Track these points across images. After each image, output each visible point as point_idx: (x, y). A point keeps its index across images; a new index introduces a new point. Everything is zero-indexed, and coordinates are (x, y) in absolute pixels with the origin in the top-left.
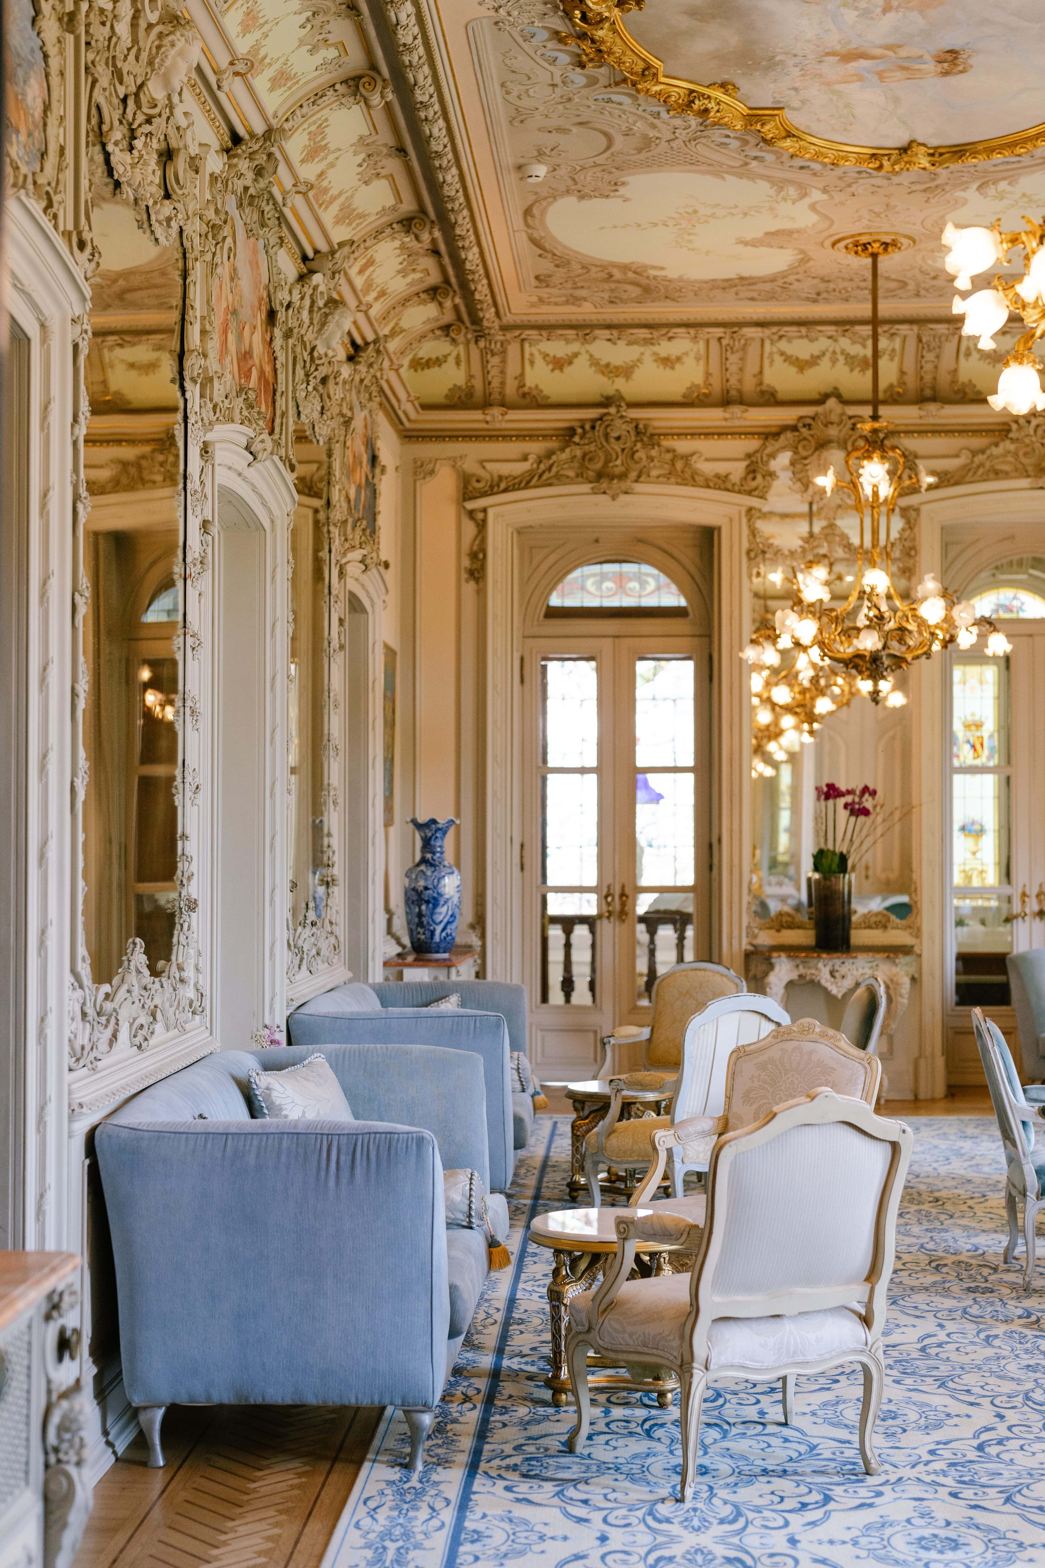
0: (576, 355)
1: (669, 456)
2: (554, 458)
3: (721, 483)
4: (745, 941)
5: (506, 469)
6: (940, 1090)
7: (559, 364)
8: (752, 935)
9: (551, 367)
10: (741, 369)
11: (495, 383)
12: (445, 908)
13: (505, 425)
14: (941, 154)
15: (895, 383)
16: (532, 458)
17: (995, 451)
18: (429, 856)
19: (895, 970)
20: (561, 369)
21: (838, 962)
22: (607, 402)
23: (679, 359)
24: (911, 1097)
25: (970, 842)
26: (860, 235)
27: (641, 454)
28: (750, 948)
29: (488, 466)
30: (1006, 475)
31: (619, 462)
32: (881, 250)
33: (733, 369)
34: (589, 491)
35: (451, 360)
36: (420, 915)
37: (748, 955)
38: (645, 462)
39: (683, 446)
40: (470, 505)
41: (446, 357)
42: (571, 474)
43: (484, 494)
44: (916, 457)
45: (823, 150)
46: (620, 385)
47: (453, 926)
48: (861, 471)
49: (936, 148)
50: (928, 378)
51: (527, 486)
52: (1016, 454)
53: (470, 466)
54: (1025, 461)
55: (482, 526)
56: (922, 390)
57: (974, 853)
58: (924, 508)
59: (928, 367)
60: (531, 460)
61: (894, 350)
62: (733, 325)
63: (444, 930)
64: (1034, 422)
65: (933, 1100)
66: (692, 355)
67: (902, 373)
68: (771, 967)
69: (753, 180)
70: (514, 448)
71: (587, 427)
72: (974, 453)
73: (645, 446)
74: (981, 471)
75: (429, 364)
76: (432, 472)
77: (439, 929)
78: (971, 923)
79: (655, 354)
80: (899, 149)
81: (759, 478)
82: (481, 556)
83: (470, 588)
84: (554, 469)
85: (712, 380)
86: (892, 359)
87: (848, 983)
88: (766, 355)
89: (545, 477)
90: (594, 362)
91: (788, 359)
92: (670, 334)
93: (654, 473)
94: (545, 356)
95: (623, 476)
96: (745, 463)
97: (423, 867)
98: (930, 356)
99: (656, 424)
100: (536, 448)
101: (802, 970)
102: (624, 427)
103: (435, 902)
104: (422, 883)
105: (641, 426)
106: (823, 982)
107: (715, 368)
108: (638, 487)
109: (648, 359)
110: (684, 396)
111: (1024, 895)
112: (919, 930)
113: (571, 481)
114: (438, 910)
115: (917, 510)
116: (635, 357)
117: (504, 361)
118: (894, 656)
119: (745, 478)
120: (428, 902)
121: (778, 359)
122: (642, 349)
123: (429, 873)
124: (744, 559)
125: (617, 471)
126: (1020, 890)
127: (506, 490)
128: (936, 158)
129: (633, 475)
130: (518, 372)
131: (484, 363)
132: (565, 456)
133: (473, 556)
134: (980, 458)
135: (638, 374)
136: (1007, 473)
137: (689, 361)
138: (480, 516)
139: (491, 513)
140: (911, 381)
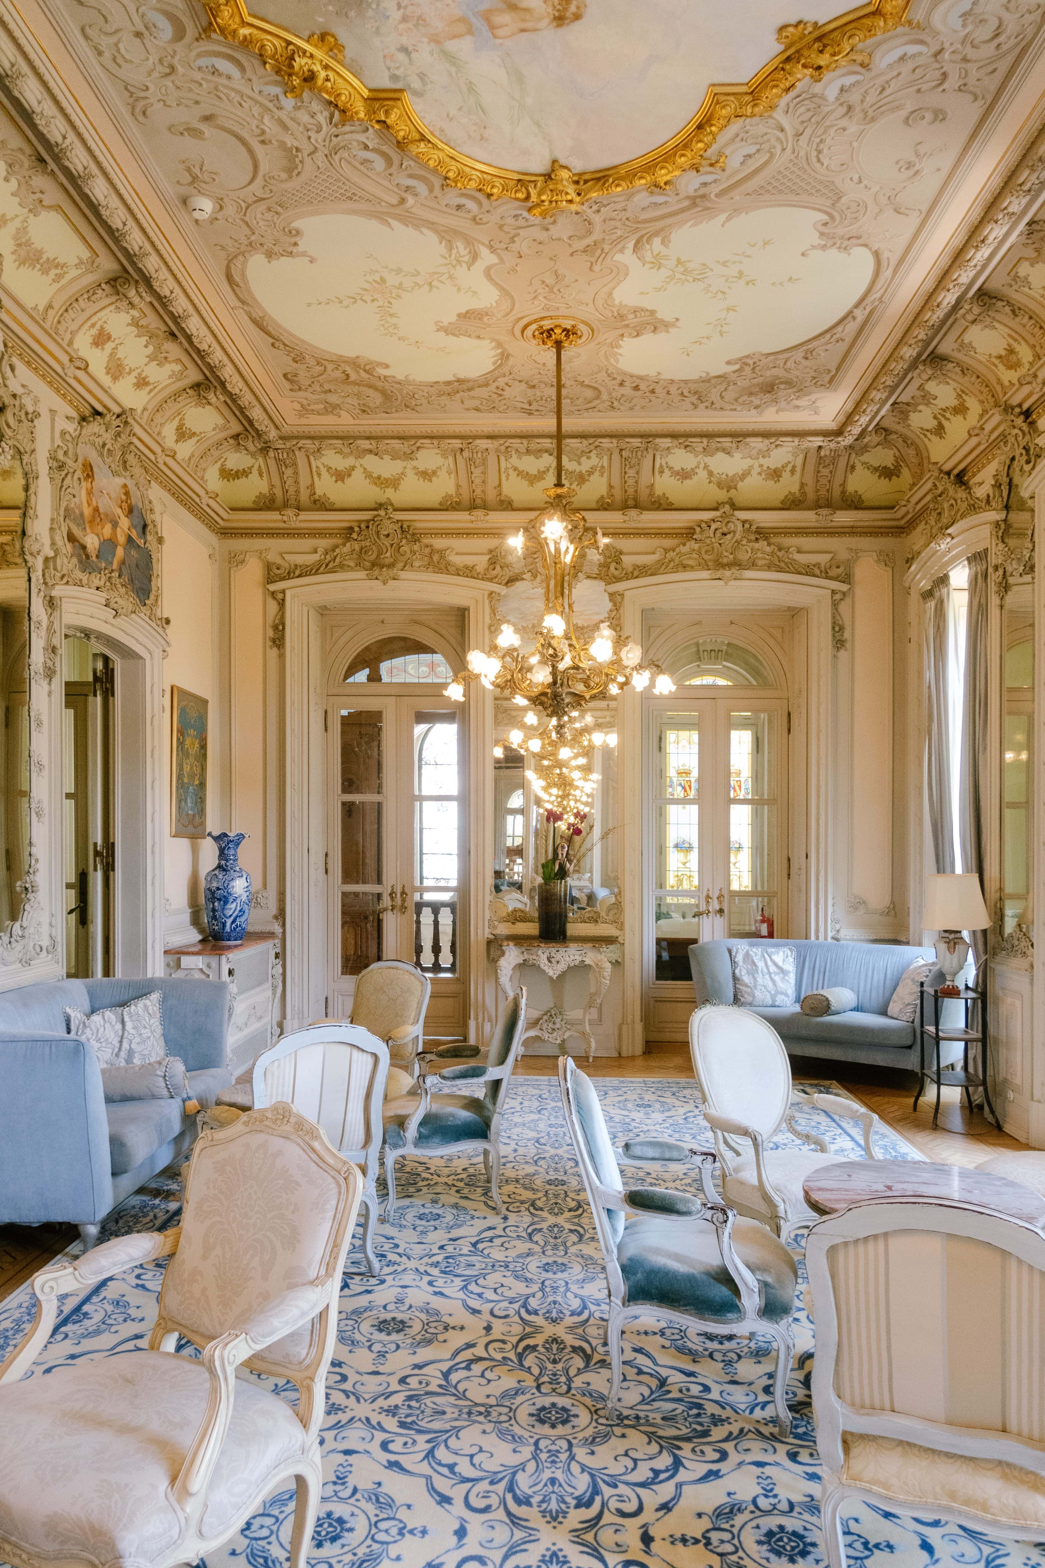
0: (353, 468)
1: (428, 550)
2: (338, 551)
3: (468, 572)
4: (487, 931)
5: (300, 559)
6: (639, 1048)
7: (341, 476)
8: (492, 926)
9: (334, 478)
10: (484, 482)
11: (292, 491)
12: (234, 906)
13: (299, 525)
14: (586, 182)
15: (605, 494)
16: (321, 551)
17: (684, 549)
18: (223, 862)
19: (599, 957)
20: (343, 481)
21: (554, 950)
22: (380, 506)
23: (434, 473)
24: (616, 1055)
25: (681, 856)
26: (542, 319)
27: (406, 549)
28: (492, 937)
29: (286, 556)
30: (692, 568)
31: (388, 554)
32: (563, 337)
33: (478, 481)
34: (365, 577)
35: (255, 471)
36: (214, 910)
37: (489, 943)
38: (408, 555)
39: (439, 543)
40: (272, 587)
41: (250, 468)
42: (352, 564)
43: (283, 579)
44: (621, 553)
45: (467, 170)
46: (389, 494)
47: (243, 919)
48: (542, 528)
49: (580, 174)
50: (631, 491)
51: (316, 573)
52: (699, 552)
53: (272, 557)
54: (706, 557)
55: (282, 604)
56: (626, 501)
57: (684, 864)
58: (627, 594)
59: (631, 482)
60: (320, 553)
61: (603, 467)
62: (468, 438)
63: (233, 922)
64: (714, 526)
65: (633, 1058)
66: (444, 469)
67: (611, 487)
68: (503, 954)
69: (417, 227)
70: (307, 543)
71: (363, 526)
72: (666, 551)
73: (408, 542)
74: (672, 565)
75: (237, 475)
76: (243, 562)
77: (229, 921)
78: (673, 915)
79: (415, 468)
80: (544, 175)
81: (498, 568)
82: (281, 627)
83: (273, 653)
84: (338, 560)
85: (461, 491)
86: (602, 475)
87: (562, 967)
88: (503, 470)
89: (331, 565)
90: (368, 475)
91: (520, 473)
92: (418, 444)
93: (417, 564)
94: (329, 469)
95: (391, 566)
96: (488, 557)
97: (216, 872)
98: (631, 472)
99: (419, 525)
100: (323, 543)
101: (526, 956)
102: (391, 526)
103: (225, 900)
104: (215, 885)
105: (405, 526)
106: (542, 966)
107: (464, 482)
108: (403, 574)
109: (410, 473)
110: (441, 504)
111: (708, 897)
112: (622, 924)
113: (352, 569)
114: (228, 906)
115: (622, 595)
116: (400, 471)
117: (296, 473)
118: (575, 695)
119: (487, 569)
120: (220, 900)
121: (512, 475)
122: (404, 464)
123: (220, 877)
124: (487, 632)
125: (387, 561)
126: (705, 894)
127: (300, 576)
128: (581, 186)
129: (400, 565)
130: (309, 483)
131: (281, 474)
132: (347, 549)
133: (275, 628)
134: (671, 554)
135: (403, 485)
136: (692, 567)
137: (443, 474)
138: (280, 596)
139: (288, 594)
140: (618, 495)
